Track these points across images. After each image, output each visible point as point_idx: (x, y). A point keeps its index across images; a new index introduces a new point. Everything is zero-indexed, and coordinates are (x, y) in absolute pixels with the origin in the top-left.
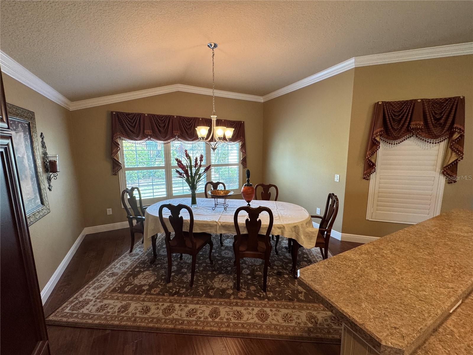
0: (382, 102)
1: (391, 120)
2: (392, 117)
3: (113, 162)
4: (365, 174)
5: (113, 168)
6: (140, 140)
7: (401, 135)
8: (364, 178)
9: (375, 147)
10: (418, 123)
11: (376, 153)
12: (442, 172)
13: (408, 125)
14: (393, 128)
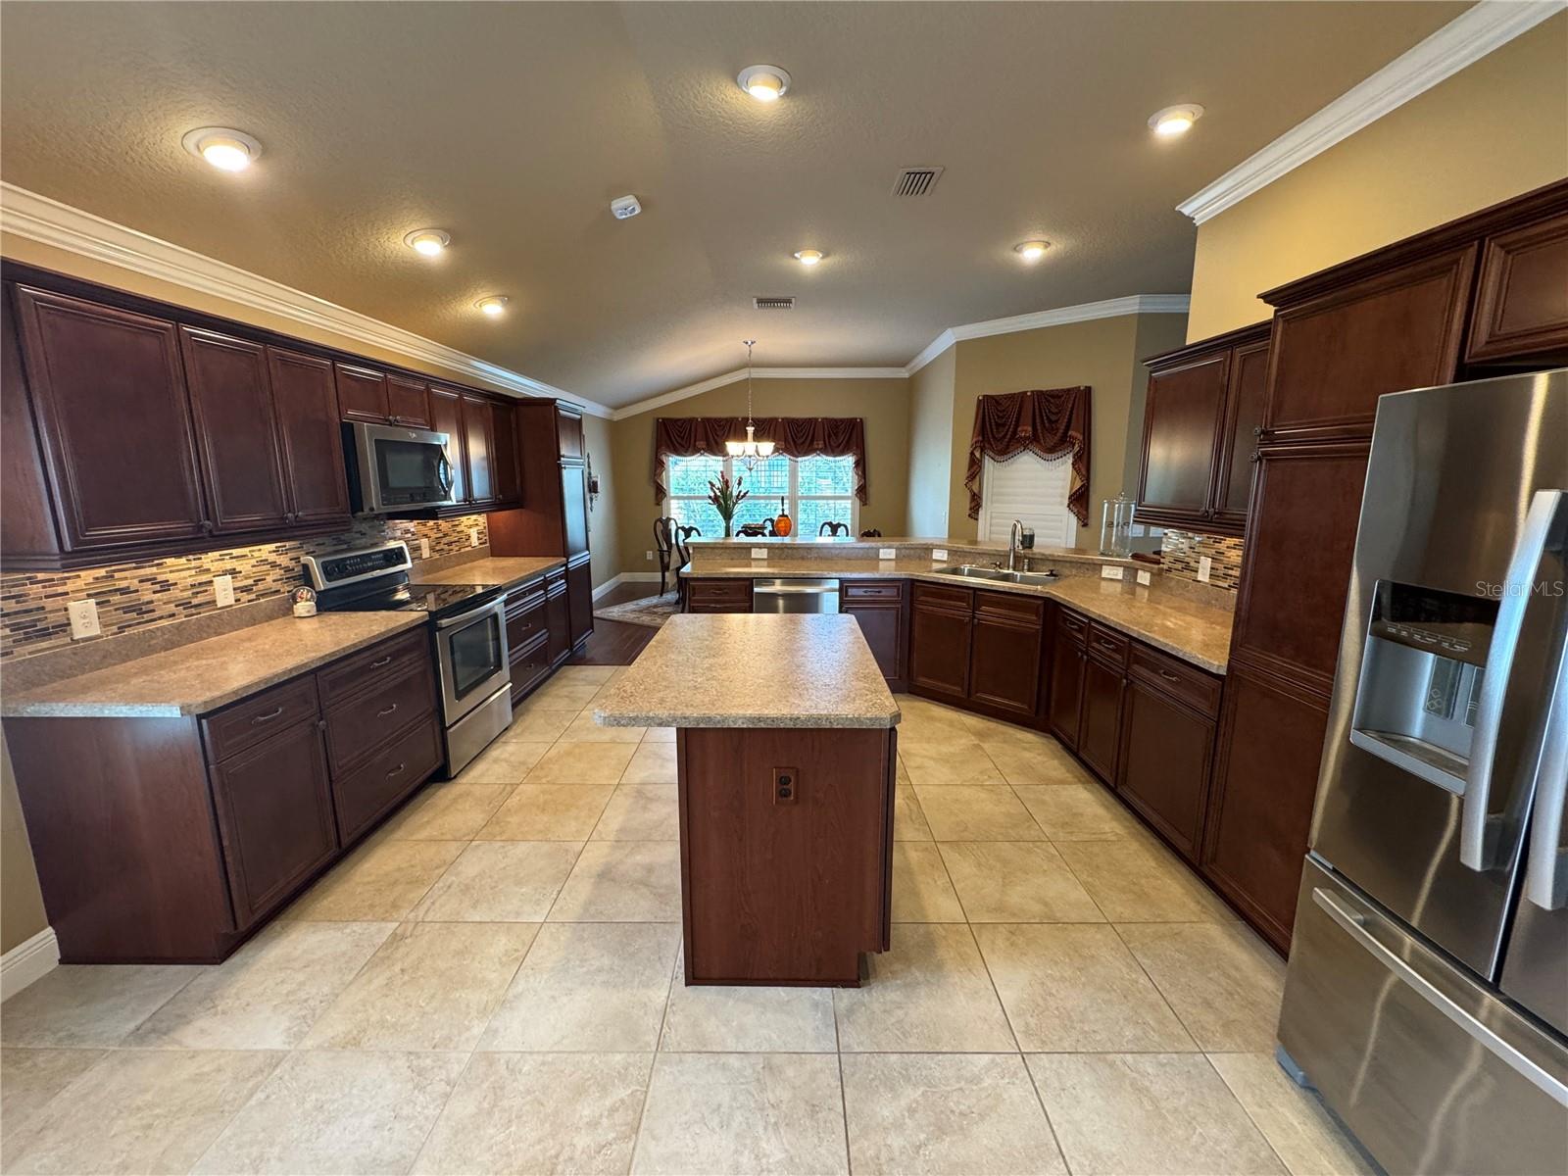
0: (984, 396)
1: (994, 427)
2: (994, 421)
3: (657, 488)
4: (972, 509)
5: (657, 495)
6: (690, 455)
7: (1008, 447)
8: (969, 515)
9: (976, 466)
10: (1025, 428)
11: (978, 477)
12: (1069, 506)
13: (1015, 432)
14: (994, 437)
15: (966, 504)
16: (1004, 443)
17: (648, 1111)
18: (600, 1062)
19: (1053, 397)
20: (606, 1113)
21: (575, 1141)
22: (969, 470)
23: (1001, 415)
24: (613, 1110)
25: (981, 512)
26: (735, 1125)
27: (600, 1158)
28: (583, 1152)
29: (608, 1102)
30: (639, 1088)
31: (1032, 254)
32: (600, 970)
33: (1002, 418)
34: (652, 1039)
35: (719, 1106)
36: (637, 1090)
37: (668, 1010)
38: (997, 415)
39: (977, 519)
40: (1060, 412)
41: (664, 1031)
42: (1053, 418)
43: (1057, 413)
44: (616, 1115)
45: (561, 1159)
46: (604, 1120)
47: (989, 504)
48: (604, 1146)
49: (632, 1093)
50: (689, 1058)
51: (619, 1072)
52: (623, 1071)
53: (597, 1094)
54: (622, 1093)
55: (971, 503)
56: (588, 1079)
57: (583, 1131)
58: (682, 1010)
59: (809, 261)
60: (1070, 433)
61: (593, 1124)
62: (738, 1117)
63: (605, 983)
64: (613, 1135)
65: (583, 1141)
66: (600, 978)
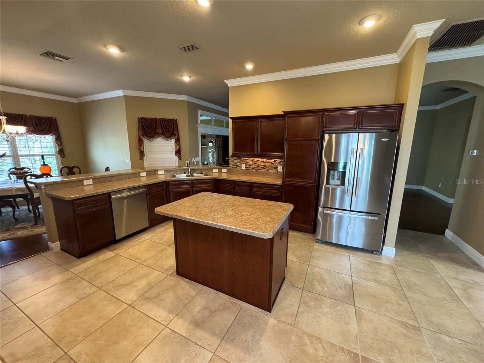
0: (141, 117)
1: (147, 128)
2: (147, 126)
4: (141, 157)
7: (153, 136)
8: (140, 159)
9: (141, 142)
10: (159, 130)
11: (142, 145)
12: (175, 154)
13: (155, 131)
14: (148, 132)
15: (138, 155)
16: (152, 134)
17: (313, 333)
18: (294, 343)
19: (166, 120)
20: (313, 345)
21: (321, 355)
22: (139, 143)
23: (149, 125)
24: (312, 343)
25: (144, 158)
26: (320, 315)
27: (327, 349)
28: (325, 354)
29: (309, 344)
30: (305, 335)
31: (186, 79)
32: (253, 336)
33: (150, 126)
34: (288, 327)
35: (314, 317)
36: (306, 335)
37: (279, 320)
38: (148, 125)
39: (143, 160)
40: (169, 125)
41: (286, 323)
42: (168, 127)
43: (169, 126)
44: (313, 342)
45: (326, 360)
46: (315, 346)
47: (147, 155)
48: (323, 347)
49: (307, 336)
50: (297, 319)
51: (299, 338)
52: (299, 337)
53: (306, 346)
54: (306, 339)
55: (140, 154)
56: (300, 348)
57: (318, 352)
58: (280, 316)
59: (114, 51)
60: (174, 132)
61: (316, 349)
62: (318, 314)
63: (261, 336)
64: (320, 344)
65: (321, 353)
66: (257, 336)
